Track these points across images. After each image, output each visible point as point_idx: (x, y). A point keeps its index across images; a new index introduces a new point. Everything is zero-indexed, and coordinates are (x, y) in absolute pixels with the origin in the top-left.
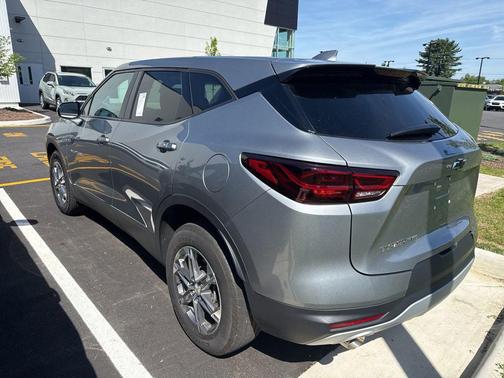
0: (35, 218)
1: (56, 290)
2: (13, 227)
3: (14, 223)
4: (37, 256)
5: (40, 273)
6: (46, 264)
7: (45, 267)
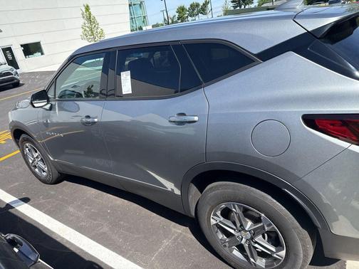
0: (24, 195)
1: (93, 260)
2: (10, 210)
3: (9, 206)
4: (53, 233)
5: (66, 248)
6: (67, 238)
7: (67, 241)
